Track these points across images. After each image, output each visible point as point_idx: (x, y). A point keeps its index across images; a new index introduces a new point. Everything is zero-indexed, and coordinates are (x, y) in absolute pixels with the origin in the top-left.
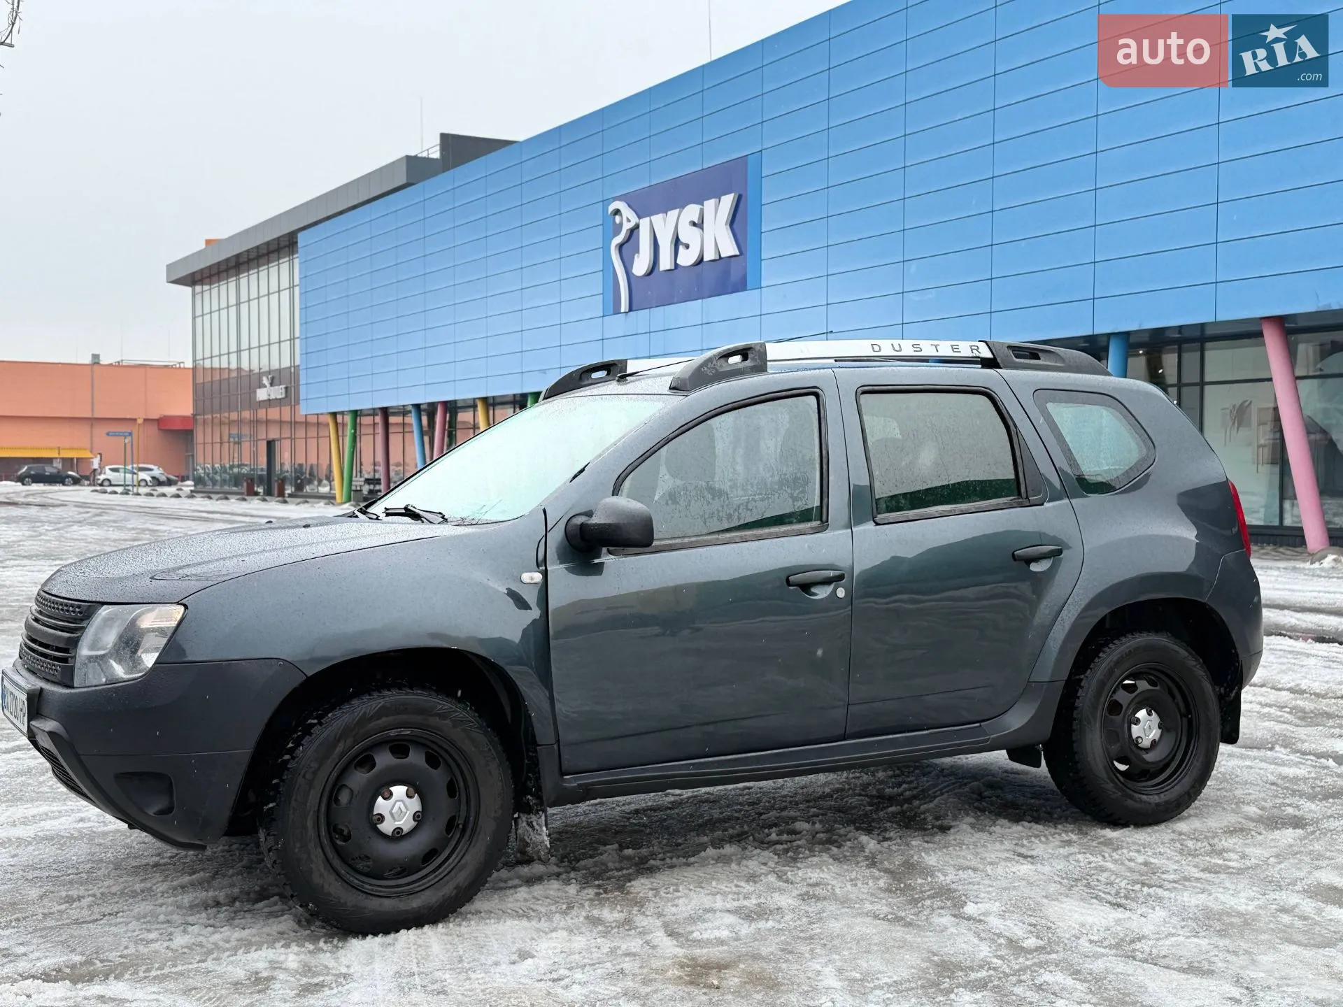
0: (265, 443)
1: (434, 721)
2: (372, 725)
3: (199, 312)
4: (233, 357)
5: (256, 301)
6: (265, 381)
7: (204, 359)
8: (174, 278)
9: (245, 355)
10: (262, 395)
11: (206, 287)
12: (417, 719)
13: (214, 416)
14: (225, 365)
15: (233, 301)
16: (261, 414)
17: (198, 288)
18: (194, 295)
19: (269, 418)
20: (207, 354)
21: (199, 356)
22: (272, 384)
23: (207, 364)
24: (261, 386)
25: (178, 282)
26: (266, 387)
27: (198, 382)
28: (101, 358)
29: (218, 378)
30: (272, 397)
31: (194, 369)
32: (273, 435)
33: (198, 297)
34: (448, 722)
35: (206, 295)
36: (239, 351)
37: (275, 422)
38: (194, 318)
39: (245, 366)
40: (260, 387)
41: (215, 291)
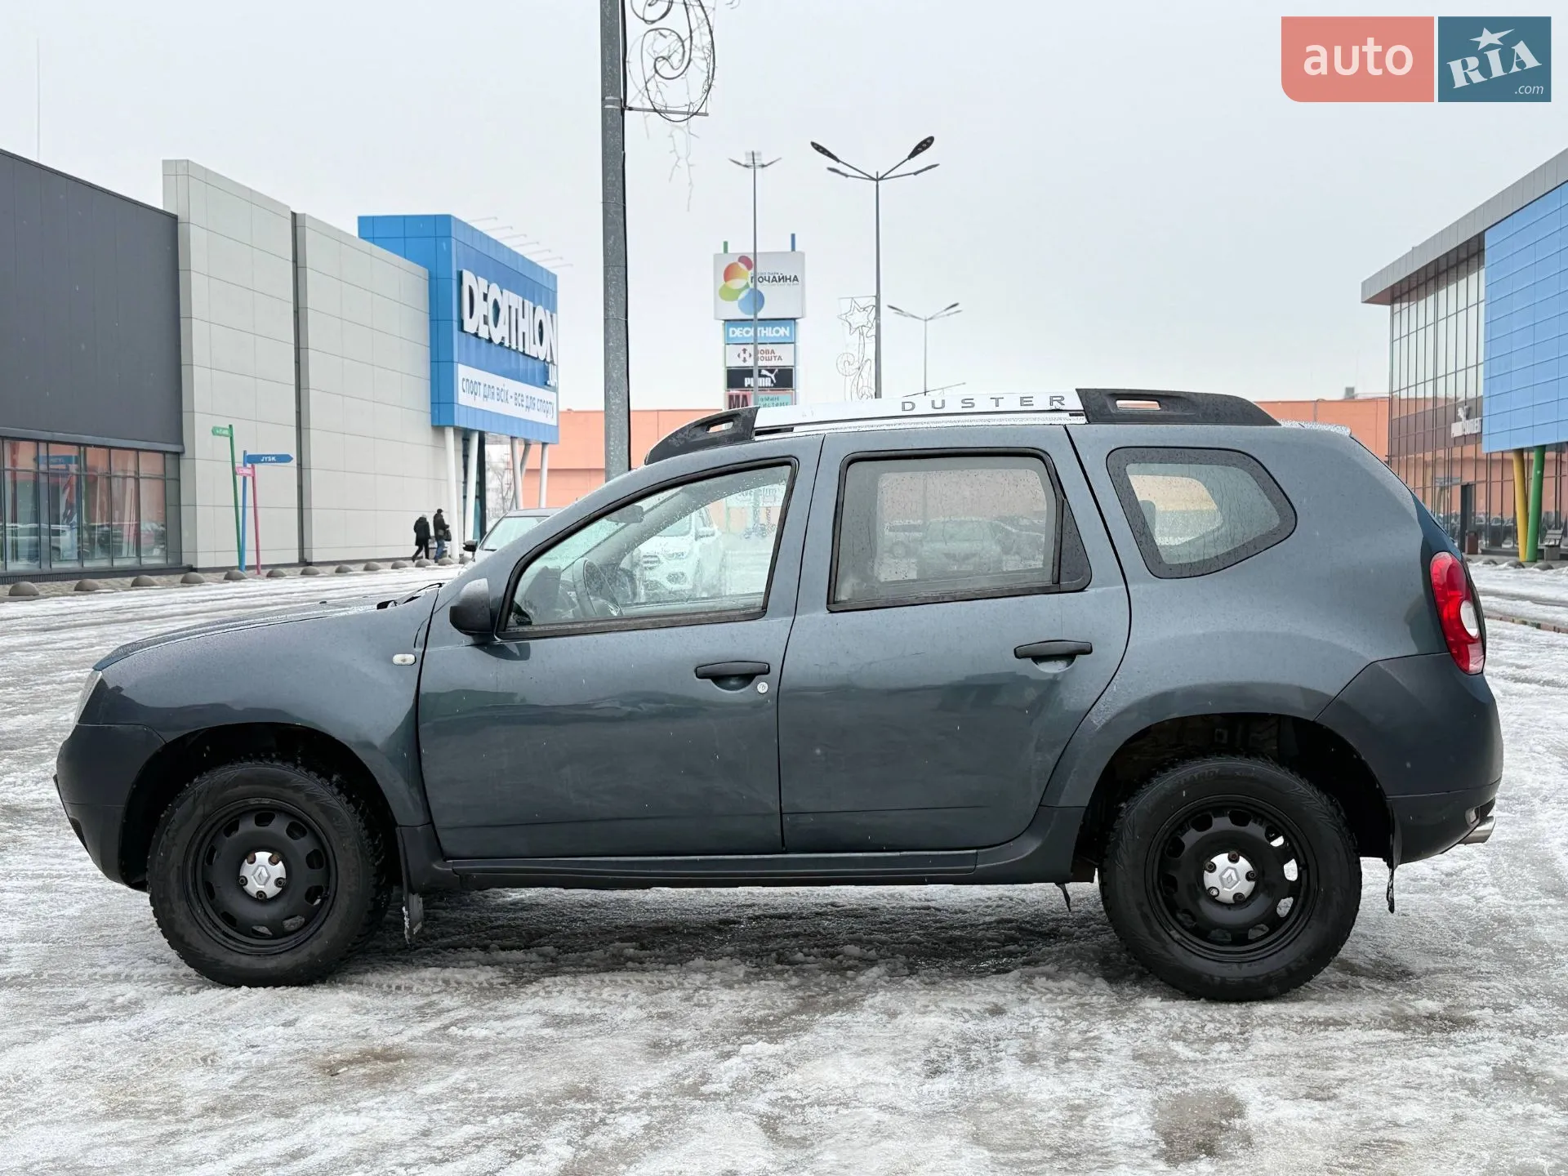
0: (1459, 487)
1: (289, 793)
2: (229, 792)
3: (1397, 336)
4: (1430, 385)
5: (1455, 316)
6: (1461, 413)
7: (1400, 390)
8: (1368, 297)
9: (1441, 382)
10: (1457, 430)
11: (1405, 305)
12: (273, 790)
13: (1409, 456)
14: (1421, 395)
15: (1431, 319)
16: (1456, 453)
17: (1397, 306)
18: (1393, 314)
19: (1465, 455)
20: (1404, 385)
21: (1396, 388)
22: (1468, 417)
23: (1404, 395)
24: (1456, 419)
25: (1375, 300)
26: (1461, 420)
27: (1394, 417)
28: (1356, 392)
29: (1413, 412)
30: (1467, 432)
31: (1391, 400)
32: (1469, 478)
33: (1397, 317)
34: (302, 795)
35: (1405, 312)
36: (1435, 379)
37: (1469, 459)
38: (1392, 342)
39: (1441, 394)
40: (1455, 421)
41: (1413, 308)
